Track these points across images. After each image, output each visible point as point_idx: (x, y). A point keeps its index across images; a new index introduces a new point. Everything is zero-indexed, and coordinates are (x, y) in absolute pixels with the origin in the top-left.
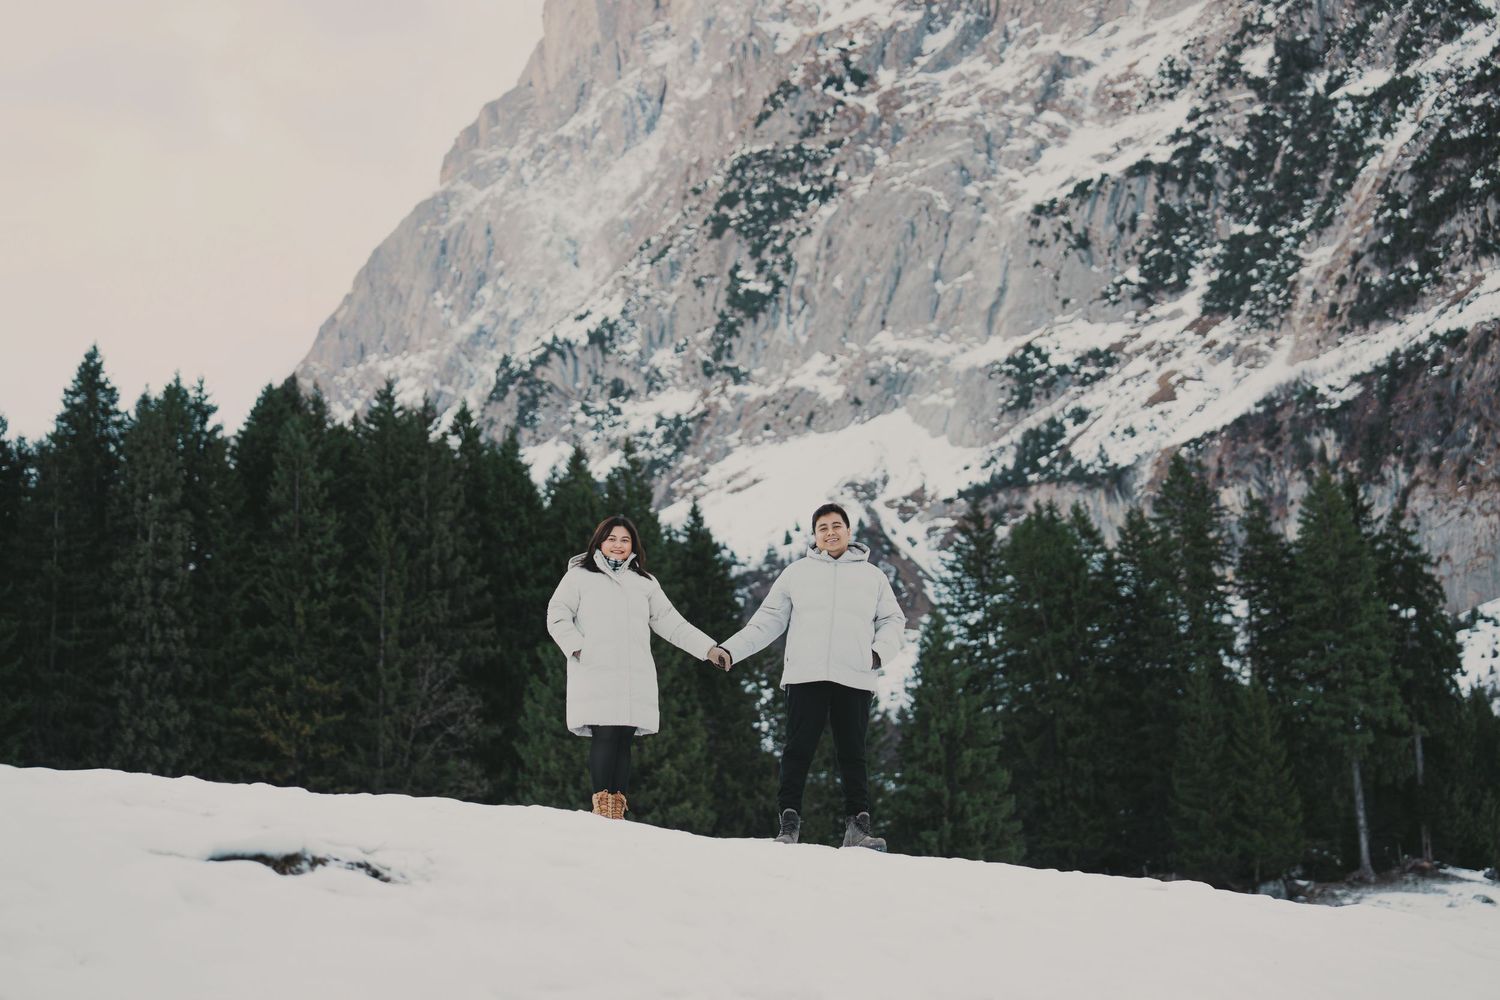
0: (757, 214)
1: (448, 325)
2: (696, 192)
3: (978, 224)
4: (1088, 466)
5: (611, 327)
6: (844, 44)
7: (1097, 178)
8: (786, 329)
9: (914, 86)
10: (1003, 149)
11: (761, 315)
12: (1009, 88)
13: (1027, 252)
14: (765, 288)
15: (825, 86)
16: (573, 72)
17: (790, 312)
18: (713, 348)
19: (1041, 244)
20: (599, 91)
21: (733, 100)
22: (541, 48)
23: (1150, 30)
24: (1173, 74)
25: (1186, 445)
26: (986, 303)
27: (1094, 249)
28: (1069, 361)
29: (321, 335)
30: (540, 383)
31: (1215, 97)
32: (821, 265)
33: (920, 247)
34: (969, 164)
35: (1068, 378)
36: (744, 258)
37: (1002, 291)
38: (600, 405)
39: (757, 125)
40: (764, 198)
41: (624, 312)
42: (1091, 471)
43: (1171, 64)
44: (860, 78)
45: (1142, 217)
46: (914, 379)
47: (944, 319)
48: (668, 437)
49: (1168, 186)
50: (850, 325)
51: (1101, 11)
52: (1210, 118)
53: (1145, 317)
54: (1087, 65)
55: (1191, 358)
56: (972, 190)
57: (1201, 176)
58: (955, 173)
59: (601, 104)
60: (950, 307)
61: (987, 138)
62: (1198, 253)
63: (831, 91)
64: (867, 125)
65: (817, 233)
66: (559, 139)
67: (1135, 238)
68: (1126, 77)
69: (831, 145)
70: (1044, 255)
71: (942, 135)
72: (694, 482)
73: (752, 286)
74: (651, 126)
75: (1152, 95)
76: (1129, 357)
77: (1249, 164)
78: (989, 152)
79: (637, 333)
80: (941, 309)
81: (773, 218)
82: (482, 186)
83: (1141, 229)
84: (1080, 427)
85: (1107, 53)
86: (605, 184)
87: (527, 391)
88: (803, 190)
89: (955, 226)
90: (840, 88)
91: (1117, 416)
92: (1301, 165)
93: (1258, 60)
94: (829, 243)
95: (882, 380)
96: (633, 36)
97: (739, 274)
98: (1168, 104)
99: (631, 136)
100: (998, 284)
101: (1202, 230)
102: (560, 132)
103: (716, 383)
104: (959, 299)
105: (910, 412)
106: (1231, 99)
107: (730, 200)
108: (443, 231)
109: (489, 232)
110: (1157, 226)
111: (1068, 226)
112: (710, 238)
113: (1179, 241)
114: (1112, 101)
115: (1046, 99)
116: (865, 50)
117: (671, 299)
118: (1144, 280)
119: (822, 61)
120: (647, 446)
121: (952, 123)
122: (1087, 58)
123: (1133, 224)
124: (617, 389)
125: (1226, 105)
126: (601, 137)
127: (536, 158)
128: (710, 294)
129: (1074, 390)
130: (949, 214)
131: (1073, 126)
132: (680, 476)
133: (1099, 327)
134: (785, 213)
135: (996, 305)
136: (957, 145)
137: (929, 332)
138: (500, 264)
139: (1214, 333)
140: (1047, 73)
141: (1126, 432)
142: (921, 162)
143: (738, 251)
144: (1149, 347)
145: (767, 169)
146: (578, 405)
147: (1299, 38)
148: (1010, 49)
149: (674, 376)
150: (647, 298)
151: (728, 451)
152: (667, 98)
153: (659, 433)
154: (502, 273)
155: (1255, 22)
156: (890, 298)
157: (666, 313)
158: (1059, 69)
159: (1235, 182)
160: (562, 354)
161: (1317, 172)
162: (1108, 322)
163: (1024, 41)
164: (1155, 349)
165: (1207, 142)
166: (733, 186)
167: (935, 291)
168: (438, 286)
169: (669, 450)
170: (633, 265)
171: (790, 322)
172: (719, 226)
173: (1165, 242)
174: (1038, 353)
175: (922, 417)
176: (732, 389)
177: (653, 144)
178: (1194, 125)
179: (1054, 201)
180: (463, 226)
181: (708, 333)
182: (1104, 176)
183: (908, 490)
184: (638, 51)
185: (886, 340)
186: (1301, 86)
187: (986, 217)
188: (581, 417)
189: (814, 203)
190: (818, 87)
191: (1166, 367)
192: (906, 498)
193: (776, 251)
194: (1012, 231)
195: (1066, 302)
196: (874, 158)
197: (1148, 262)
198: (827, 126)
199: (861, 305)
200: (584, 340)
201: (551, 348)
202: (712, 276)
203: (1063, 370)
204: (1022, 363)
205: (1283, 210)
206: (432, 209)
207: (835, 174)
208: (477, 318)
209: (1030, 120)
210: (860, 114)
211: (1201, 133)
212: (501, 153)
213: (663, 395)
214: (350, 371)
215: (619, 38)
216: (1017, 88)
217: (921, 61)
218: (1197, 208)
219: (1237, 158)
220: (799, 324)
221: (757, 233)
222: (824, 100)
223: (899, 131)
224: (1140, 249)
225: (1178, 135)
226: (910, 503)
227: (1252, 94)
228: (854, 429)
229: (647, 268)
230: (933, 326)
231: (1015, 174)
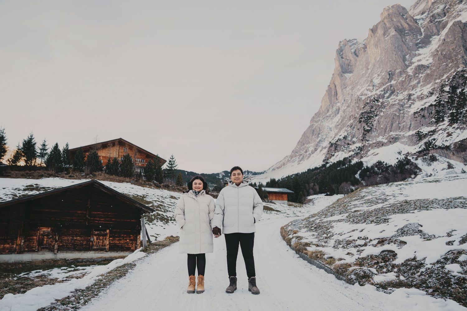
0: (366, 120)
1: (315, 140)
2: (355, 118)
3: (404, 116)
4: (441, 146)
5: (346, 136)
6: (374, 97)
7: (424, 107)
8: (374, 134)
9: (385, 101)
10: (405, 106)
11: (370, 132)
12: (403, 99)
13: (414, 119)
14: (370, 129)
15: (373, 102)
16: (327, 108)
17: (374, 131)
18: (363, 137)
19: (416, 117)
20: (330, 110)
21: (357, 106)
22: (321, 106)
23: (422, 89)
24: (430, 93)
25: (459, 141)
26: (408, 126)
27: (426, 117)
28: (427, 133)
29: (298, 143)
30: (337, 144)
31: (441, 95)
32: (378, 125)
33: (395, 120)
34: (400, 109)
35: (427, 135)
36: (365, 125)
37: (411, 124)
38: (346, 146)
39: (363, 108)
40: (366, 117)
41: (347, 134)
42: (442, 147)
43: (430, 92)
44: (377, 101)
45: (433, 112)
46: (399, 138)
47: (402, 129)
48: (359, 149)
49: (436, 107)
50: (385, 132)
51: (413, 88)
52: (441, 97)
53: (437, 126)
54: (414, 94)
55: (451, 130)
56: (402, 112)
57: (442, 105)
58: (398, 110)
59: (331, 111)
60: (402, 128)
61: (402, 105)
62: (444, 116)
63: (373, 103)
64: (380, 106)
65: (376, 121)
66: (326, 116)
67: (432, 115)
68: (422, 95)
69: (375, 109)
70: (417, 119)
71: (394, 106)
72: (365, 155)
73: (367, 129)
74: (338, 113)
75: (428, 96)
76: (438, 131)
77: (450, 103)
78: (402, 107)
79: (350, 136)
80: (401, 128)
81: (368, 120)
82: (317, 123)
83: (433, 114)
84: (435, 141)
85: (416, 93)
86: (333, 121)
87: (335, 145)
88: (372, 116)
89: (400, 117)
90: (375, 102)
91: (442, 139)
92: (462, 101)
93: (447, 89)
94: (379, 122)
95: (394, 138)
96: (334, 103)
97: (365, 127)
98: (431, 97)
99: (336, 115)
100: (410, 124)
101: (444, 113)
102: (326, 115)
103: (364, 142)
104: (404, 126)
105: (400, 142)
106: (444, 94)
107: (361, 118)
108: (313, 129)
109: (319, 128)
110: (436, 113)
111: (420, 114)
112: (359, 123)
113: (441, 114)
114: (421, 98)
115: (409, 99)
116: (377, 97)
117: (354, 132)
118: (436, 120)
119: (371, 99)
120: (356, 151)
121: (395, 104)
122: (414, 93)
123: (432, 113)
124: (348, 144)
125: (443, 95)
126: (332, 115)
127: (324, 118)
128: (360, 130)
129: (429, 137)
130: (399, 116)
131: (415, 102)
132: (363, 154)
133: (430, 128)
134: (370, 119)
135: (410, 127)
136: (397, 106)
137: (400, 131)
138: (321, 132)
139: (453, 126)
140: (408, 96)
141: (446, 141)
142: (392, 109)
143: (364, 124)
144: (441, 129)
145: (366, 113)
146: (343, 147)
147: (454, 85)
148: (399, 94)
149: (357, 142)
150: (350, 132)
151: (370, 150)
152: (340, 110)
153: (357, 149)
154: (322, 133)
155: (444, 84)
156: (391, 128)
157: (354, 134)
158: (410, 95)
159: (448, 106)
160: (340, 140)
161: (465, 102)
162: (431, 127)
163: (401, 93)
164: (443, 129)
165: (441, 101)
166: (361, 116)
167: (399, 126)
168: (313, 135)
169: (359, 151)
170: (347, 128)
171: (374, 133)
172: (360, 122)
173: (438, 115)
174: (420, 132)
175: (402, 143)
176: (367, 142)
177: (339, 115)
178: (438, 99)
179: (417, 112)
180: (315, 128)
181: (361, 136)
182: (425, 107)
183: (406, 153)
184: (335, 105)
185: (392, 133)
186: (456, 91)
187: (405, 115)
188: (344, 148)
189: (374, 117)
190: (372, 102)
191: (447, 131)
192: (406, 154)
193: (370, 124)
194: (411, 116)
195: (422, 125)
196: (382, 110)
197: (436, 118)
198: (374, 107)
199: (387, 129)
200: (343, 138)
201: (338, 140)
202: (360, 128)
203: (426, 134)
204: (418, 133)
205: (460, 108)
206: (311, 126)
207: (377, 112)
208: (319, 139)
209: (407, 102)
210: (379, 105)
211: (440, 99)
212: (318, 119)
213: (355, 144)
214: (303, 147)
215: (332, 103)
216: (404, 99)
217: (385, 98)
218: (442, 110)
219: (448, 102)
220: (376, 133)
221: (366, 122)
222: (373, 104)
223: (385, 107)
224: (434, 116)
225: (436, 100)
226: (407, 154)
227: (447, 93)
228: (391, 145)
229: (349, 128)
230: (400, 130)
231: (407, 109)
